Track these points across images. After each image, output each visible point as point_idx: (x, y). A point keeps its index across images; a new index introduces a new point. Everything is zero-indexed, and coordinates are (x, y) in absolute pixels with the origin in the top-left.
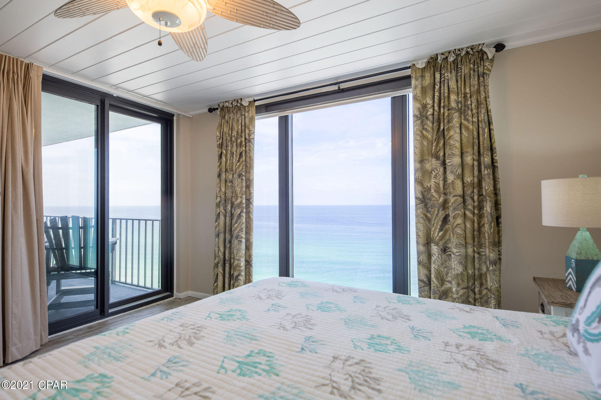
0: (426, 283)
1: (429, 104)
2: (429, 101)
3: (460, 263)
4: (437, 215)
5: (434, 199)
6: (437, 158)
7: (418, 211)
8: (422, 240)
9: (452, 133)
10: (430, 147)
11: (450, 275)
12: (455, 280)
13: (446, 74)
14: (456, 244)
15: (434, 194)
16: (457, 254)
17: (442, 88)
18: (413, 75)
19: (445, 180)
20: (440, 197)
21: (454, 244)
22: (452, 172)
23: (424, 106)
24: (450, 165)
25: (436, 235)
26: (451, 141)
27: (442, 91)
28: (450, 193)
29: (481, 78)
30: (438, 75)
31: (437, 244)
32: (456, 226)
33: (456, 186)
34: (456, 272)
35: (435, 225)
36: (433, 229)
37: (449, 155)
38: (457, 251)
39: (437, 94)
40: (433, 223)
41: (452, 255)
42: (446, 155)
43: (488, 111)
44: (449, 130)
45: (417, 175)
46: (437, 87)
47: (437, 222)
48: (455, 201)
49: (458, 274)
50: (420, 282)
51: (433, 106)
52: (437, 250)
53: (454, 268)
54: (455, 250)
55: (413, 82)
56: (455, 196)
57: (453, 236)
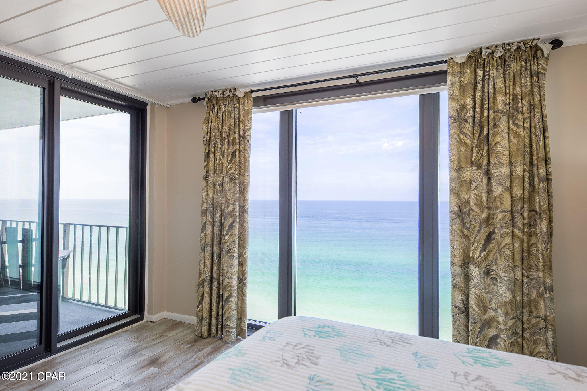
0: (461, 309)
1: (469, 105)
2: (469, 101)
3: (509, 289)
4: (478, 232)
5: (474, 213)
6: (479, 167)
7: (454, 227)
8: (458, 260)
9: (498, 139)
10: (470, 153)
11: (494, 301)
12: (503, 309)
13: (491, 72)
14: (505, 267)
15: (474, 208)
16: (506, 279)
17: (486, 87)
18: (450, 71)
19: (489, 192)
20: (482, 213)
21: (502, 267)
22: (499, 184)
23: (463, 107)
24: (497, 176)
25: (477, 255)
26: (497, 148)
27: (486, 90)
28: (497, 208)
29: (535, 78)
30: (480, 72)
31: (478, 266)
32: (504, 247)
33: (505, 200)
34: (504, 299)
35: (476, 243)
36: (472, 248)
37: (495, 164)
38: (506, 275)
39: (479, 94)
40: (472, 241)
41: (499, 280)
42: (492, 164)
43: (543, 116)
44: (494, 135)
45: (453, 185)
46: (479, 86)
47: (479, 241)
48: (504, 217)
49: (506, 302)
50: (455, 309)
51: (474, 107)
52: (478, 273)
53: (502, 295)
54: (503, 275)
55: (450, 78)
56: (503, 212)
57: (501, 258)
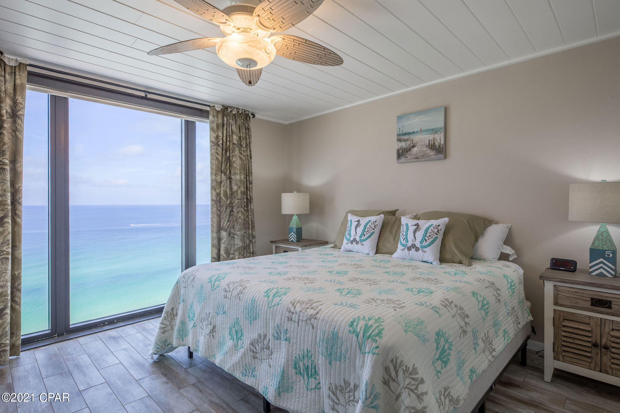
0: (216, 258)
1: (221, 137)
2: (220, 134)
3: (241, 240)
4: (225, 211)
5: (223, 201)
6: (225, 174)
7: (214, 209)
8: (215, 230)
9: (234, 159)
10: (220, 165)
11: (232, 249)
12: (238, 251)
13: (230, 121)
14: (239, 229)
15: (223, 198)
16: (239, 235)
17: (228, 129)
18: (211, 112)
19: (231, 188)
20: (227, 201)
21: (238, 229)
22: (236, 184)
23: (217, 137)
24: (235, 180)
25: (225, 225)
26: (234, 164)
27: (228, 130)
28: (235, 197)
29: (247, 131)
30: (225, 119)
31: (226, 231)
32: (239, 218)
33: (239, 193)
34: (239, 246)
35: (224, 218)
36: (222, 221)
37: (233, 173)
38: (239, 233)
39: (225, 131)
40: (222, 217)
41: (236, 236)
42: (232, 173)
43: (250, 151)
44: (232, 157)
45: (214, 184)
46: (225, 127)
47: (226, 216)
48: (238, 202)
49: (239, 247)
50: (213, 259)
51: (223, 138)
52: (226, 235)
53: (238, 244)
54: (238, 233)
55: (211, 117)
56: (238, 199)
57: (237, 224)
